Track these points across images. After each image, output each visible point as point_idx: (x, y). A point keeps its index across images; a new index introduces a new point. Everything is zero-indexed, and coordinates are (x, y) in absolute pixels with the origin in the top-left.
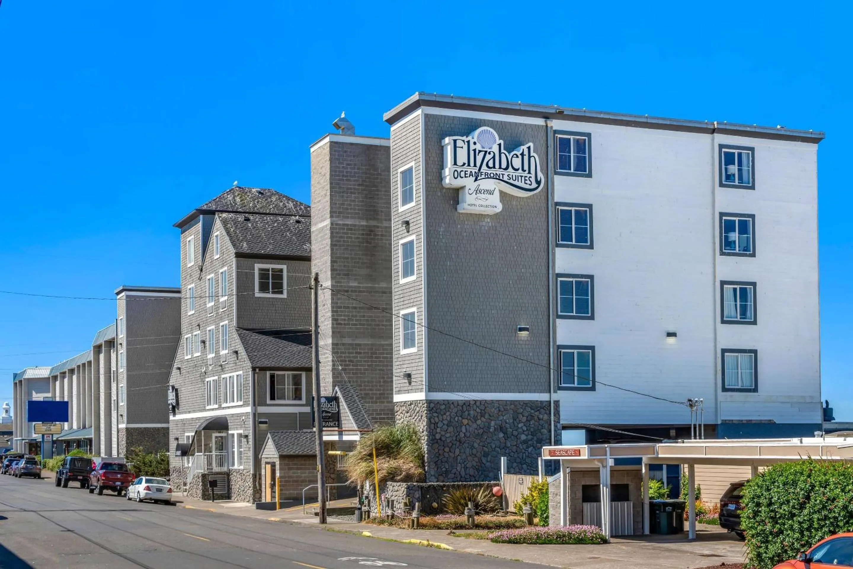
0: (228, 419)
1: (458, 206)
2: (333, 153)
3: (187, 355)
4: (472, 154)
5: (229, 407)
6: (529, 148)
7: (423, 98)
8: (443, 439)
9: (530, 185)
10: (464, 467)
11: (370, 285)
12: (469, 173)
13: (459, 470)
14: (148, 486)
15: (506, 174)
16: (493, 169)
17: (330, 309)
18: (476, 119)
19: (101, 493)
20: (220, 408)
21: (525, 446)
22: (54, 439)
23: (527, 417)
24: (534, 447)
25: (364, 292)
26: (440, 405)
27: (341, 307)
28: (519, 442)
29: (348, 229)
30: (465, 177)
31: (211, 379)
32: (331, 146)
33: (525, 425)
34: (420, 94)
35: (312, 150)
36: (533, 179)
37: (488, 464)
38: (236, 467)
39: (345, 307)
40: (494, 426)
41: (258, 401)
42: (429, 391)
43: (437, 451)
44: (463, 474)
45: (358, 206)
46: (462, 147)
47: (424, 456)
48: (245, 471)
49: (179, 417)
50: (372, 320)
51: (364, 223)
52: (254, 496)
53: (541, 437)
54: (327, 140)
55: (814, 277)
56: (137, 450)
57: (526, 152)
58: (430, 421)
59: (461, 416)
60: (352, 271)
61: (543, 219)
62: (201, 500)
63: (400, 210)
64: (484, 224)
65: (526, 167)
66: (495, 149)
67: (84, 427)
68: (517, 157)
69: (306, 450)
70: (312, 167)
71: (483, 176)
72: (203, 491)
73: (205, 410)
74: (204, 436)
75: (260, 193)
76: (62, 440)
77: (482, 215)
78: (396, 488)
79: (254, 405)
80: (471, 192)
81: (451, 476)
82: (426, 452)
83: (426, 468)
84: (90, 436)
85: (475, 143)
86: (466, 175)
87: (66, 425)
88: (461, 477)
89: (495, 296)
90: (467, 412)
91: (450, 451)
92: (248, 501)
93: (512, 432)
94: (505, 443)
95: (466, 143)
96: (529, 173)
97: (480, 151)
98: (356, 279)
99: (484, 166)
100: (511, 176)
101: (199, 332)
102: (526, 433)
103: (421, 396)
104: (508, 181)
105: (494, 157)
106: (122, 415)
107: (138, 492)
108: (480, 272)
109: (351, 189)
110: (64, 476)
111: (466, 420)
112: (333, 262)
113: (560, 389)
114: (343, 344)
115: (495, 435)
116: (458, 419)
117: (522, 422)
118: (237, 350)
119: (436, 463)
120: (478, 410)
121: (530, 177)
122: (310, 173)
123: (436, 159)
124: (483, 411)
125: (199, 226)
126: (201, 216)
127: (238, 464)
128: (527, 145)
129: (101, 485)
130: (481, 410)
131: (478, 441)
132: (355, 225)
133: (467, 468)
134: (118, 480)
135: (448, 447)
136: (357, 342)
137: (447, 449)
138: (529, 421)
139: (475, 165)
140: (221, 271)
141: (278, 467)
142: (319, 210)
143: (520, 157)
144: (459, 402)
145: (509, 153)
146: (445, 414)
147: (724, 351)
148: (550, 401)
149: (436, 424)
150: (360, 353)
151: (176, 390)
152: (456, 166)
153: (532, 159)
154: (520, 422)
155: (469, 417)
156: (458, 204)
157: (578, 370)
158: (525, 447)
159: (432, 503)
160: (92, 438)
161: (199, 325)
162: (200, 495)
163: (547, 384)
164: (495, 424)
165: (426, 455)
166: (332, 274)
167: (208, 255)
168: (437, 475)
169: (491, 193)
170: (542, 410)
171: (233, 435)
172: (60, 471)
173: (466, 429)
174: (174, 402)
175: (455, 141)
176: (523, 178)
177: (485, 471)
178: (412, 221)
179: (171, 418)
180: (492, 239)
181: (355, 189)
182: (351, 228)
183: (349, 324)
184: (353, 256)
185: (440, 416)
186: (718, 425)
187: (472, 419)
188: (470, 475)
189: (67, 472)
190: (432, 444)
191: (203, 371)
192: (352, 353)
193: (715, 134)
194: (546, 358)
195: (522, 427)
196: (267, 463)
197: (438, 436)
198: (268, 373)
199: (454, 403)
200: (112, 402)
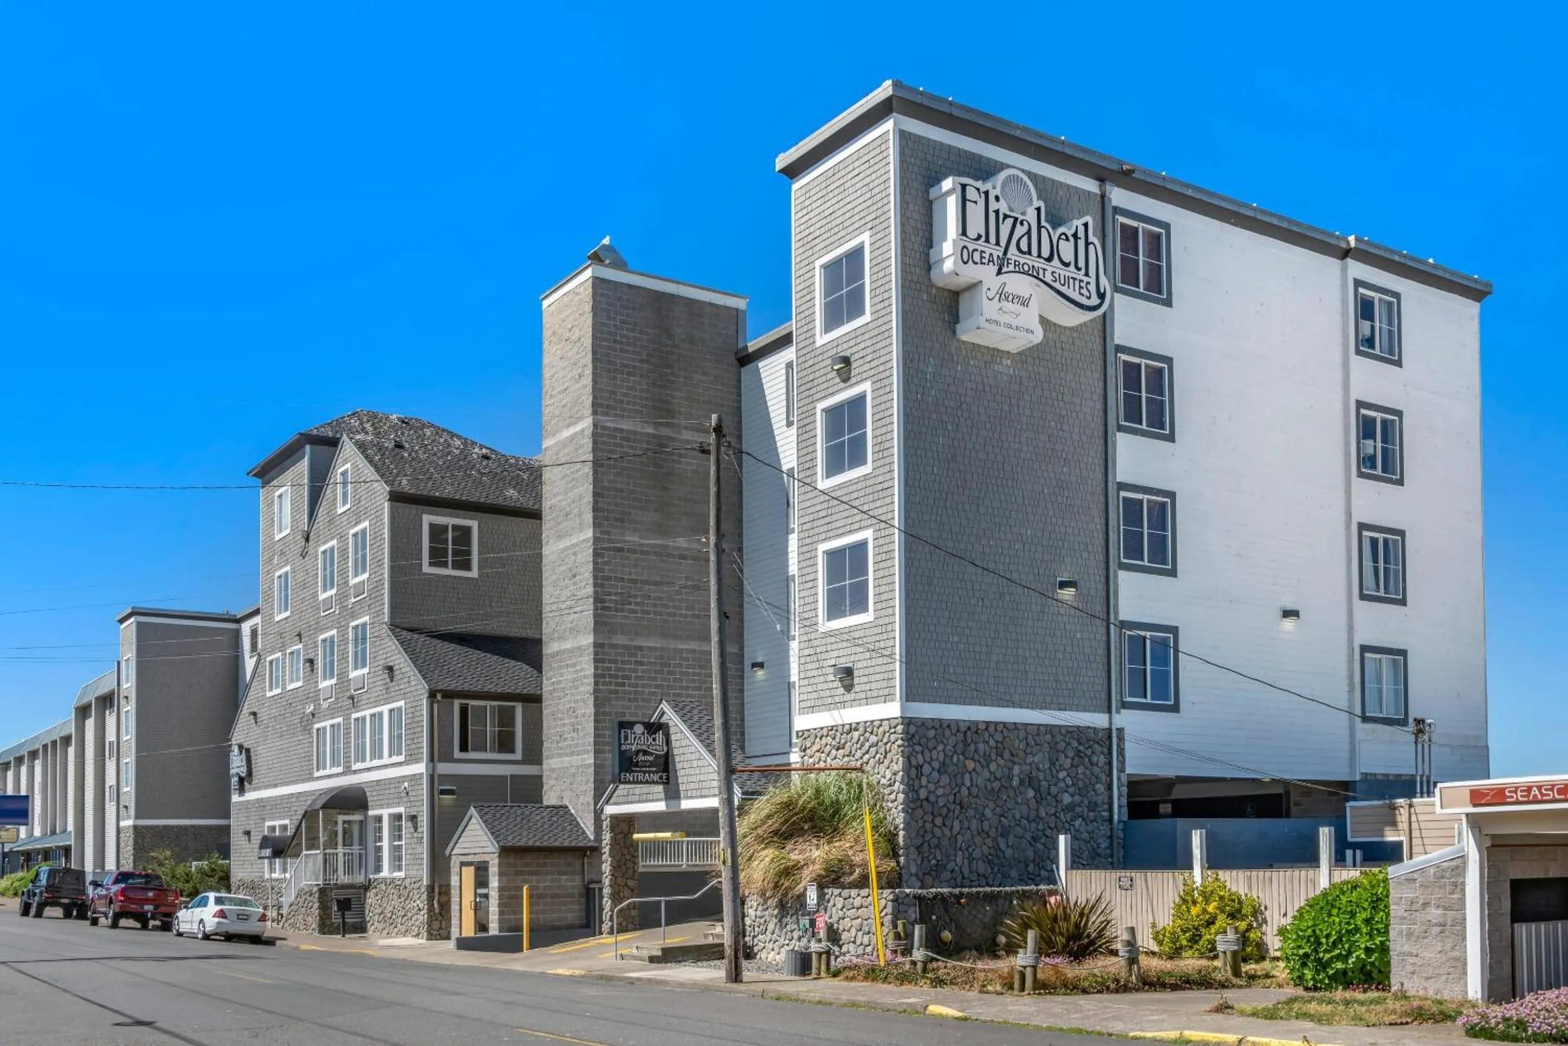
0: (366, 790)
1: (958, 326)
2: (599, 298)
3: (271, 689)
4: (993, 218)
5: (369, 769)
6: (1086, 225)
7: (899, 95)
8: (932, 799)
9: (1089, 298)
10: (968, 859)
11: (659, 542)
12: (987, 255)
13: (960, 865)
14: (221, 911)
15: (1050, 269)
16: (1027, 256)
17: (591, 581)
18: (988, 159)
19: (115, 925)
20: (348, 771)
21: (1069, 817)
22: (6, 850)
23: (1073, 759)
24: (1084, 819)
25: (648, 553)
26: (927, 728)
27: (609, 579)
28: (1059, 809)
29: (623, 439)
30: (982, 263)
31: (327, 723)
32: (594, 286)
33: (1068, 775)
34: (896, 85)
35: (545, 304)
36: (1092, 287)
37: (1009, 852)
38: (385, 873)
39: (616, 579)
40: (1019, 776)
41: (439, 753)
42: (907, 700)
43: (921, 823)
44: (966, 871)
45: (641, 398)
46: (976, 202)
47: (897, 835)
48: (408, 881)
49: (251, 796)
50: (662, 606)
51: (650, 430)
52: (429, 926)
53: (1095, 799)
54: (588, 273)
55: (1476, 530)
56: (162, 857)
57: (1081, 234)
58: (910, 762)
59: (962, 754)
60: (630, 514)
61: (1098, 375)
62: (316, 934)
63: (818, 344)
64: (1001, 368)
65: (1081, 263)
66: (1031, 216)
67: (53, 832)
68: (1067, 239)
69: (546, 837)
70: (547, 334)
71: (1011, 268)
72: (321, 917)
73: (311, 779)
74: (323, 820)
75: (403, 422)
76: (18, 852)
77: (998, 350)
78: (858, 902)
79: (432, 759)
80: (991, 294)
81: (946, 875)
82: (902, 826)
83: (902, 859)
84: (68, 843)
85: (997, 199)
86: (984, 261)
87: (23, 830)
88: (963, 878)
89: (1020, 516)
90: (972, 745)
91: (944, 825)
92: (417, 935)
93: (1049, 788)
94: (1037, 810)
95: (983, 196)
96: (1087, 274)
97: (1006, 216)
98: (635, 530)
99: (1013, 249)
100: (1057, 275)
101: (300, 646)
102: (1071, 790)
103: (893, 710)
104: (1051, 282)
105: (1029, 232)
106: (126, 807)
107: (201, 921)
108: (995, 464)
109: (627, 366)
110: (36, 898)
111: (971, 762)
112: (595, 495)
113: (1125, 705)
114: (613, 646)
115: (1020, 793)
116: (958, 760)
117: (1064, 769)
118: (391, 664)
119: (918, 848)
120: (992, 743)
121: (1088, 283)
122: (541, 344)
123: (919, 225)
124: (999, 745)
125: (303, 467)
126: (308, 448)
127: (390, 869)
128: (1084, 220)
129: (117, 910)
130: (997, 742)
131: (991, 805)
132: (635, 433)
133: (973, 859)
134: (148, 901)
135: (940, 815)
136: (638, 642)
137: (939, 821)
138: (1076, 767)
139: (998, 244)
140: (352, 531)
141: (494, 869)
142: (564, 406)
143: (1071, 239)
144: (961, 724)
145: (1054, 228)
146: (935, 748)
147: (1364, 649)
148: (1110, 729)
149: (919, 767)
150: (641, 663)
151: (247, 752)
152: (965, 238)
153: (1091, 247)
154: (1062, 768)
155: (976, 757)
156: (957, 322)
157: (1152, 670)
158: (1068, 819)
159: (940, 931)
160: (70, 846)
161: (299, 635)
162: (314, 926)
163: (1104, 695)
164: (1021, 771)
165: (901, 833)
166: (595, 517)
167: (322, 511)
168: (920, 874)
169: (1025, 303)
170: (1096, 746)
171: (379, 819)
172: (29, 891)
173: (971, 779)
174: (243, 771)
175: (964, 187)
176: (1077, 283)
177: (1003, 866)
178: (857, 356)
179: (235, 798)
180: (1014, 401)
181: (634, 367)
182: (628, 436)
183: (623, 610)
184: (631, 487)
185: (926, 752)
186: (1355, 782)
187: (981, 760)
188: (979, 875)
189: (41, 892)
190: (913, 809)
191: (308, 711)
192: (628, 662)
193: (1349, 261)
194: (1103, 645)
195: (1064, 779)
196: (463, 864)
197: (923, 794)
198: (457, 703)
199: (952, 727)
200: (107, 790)
